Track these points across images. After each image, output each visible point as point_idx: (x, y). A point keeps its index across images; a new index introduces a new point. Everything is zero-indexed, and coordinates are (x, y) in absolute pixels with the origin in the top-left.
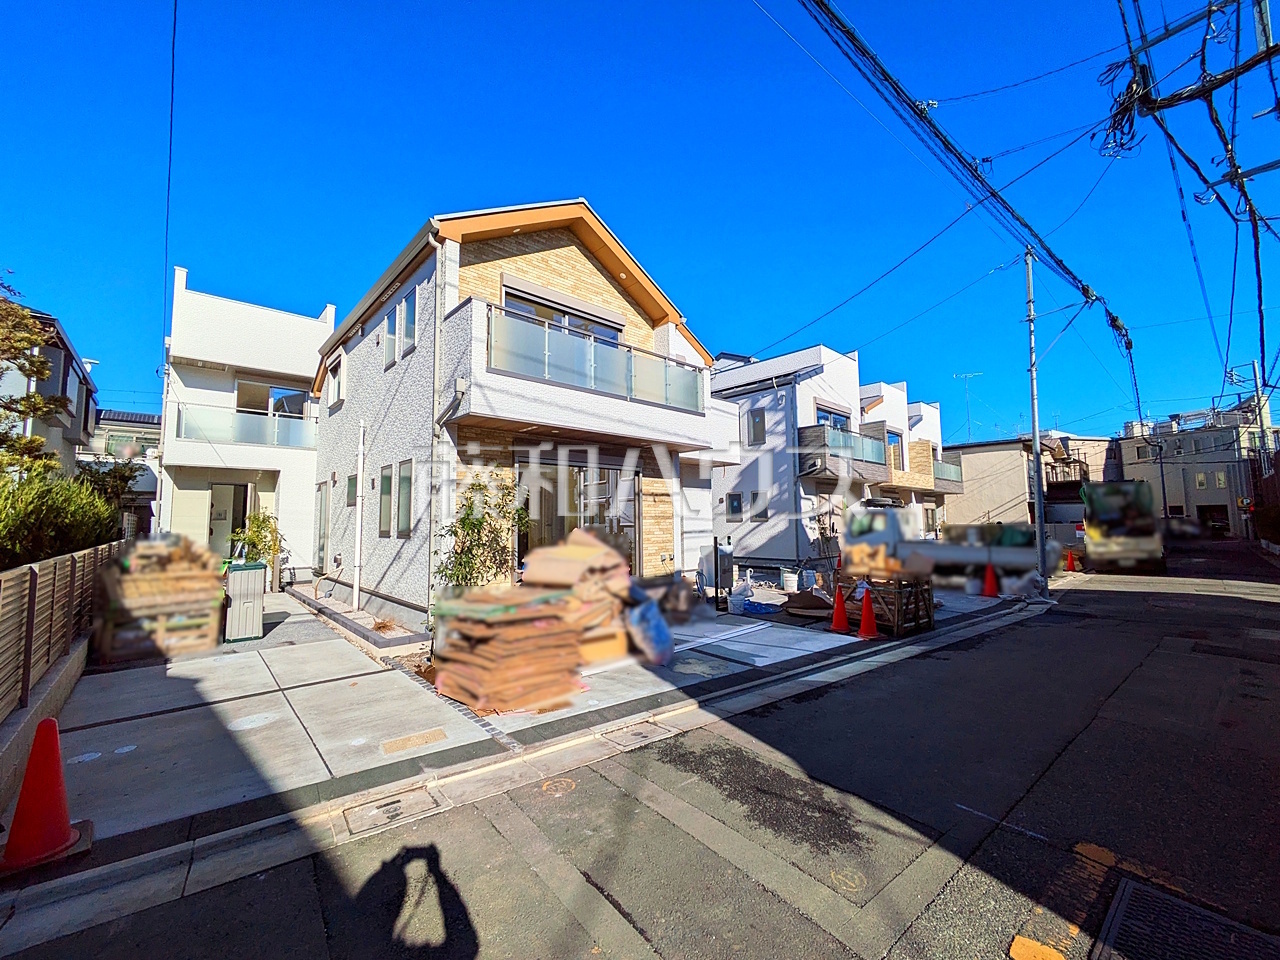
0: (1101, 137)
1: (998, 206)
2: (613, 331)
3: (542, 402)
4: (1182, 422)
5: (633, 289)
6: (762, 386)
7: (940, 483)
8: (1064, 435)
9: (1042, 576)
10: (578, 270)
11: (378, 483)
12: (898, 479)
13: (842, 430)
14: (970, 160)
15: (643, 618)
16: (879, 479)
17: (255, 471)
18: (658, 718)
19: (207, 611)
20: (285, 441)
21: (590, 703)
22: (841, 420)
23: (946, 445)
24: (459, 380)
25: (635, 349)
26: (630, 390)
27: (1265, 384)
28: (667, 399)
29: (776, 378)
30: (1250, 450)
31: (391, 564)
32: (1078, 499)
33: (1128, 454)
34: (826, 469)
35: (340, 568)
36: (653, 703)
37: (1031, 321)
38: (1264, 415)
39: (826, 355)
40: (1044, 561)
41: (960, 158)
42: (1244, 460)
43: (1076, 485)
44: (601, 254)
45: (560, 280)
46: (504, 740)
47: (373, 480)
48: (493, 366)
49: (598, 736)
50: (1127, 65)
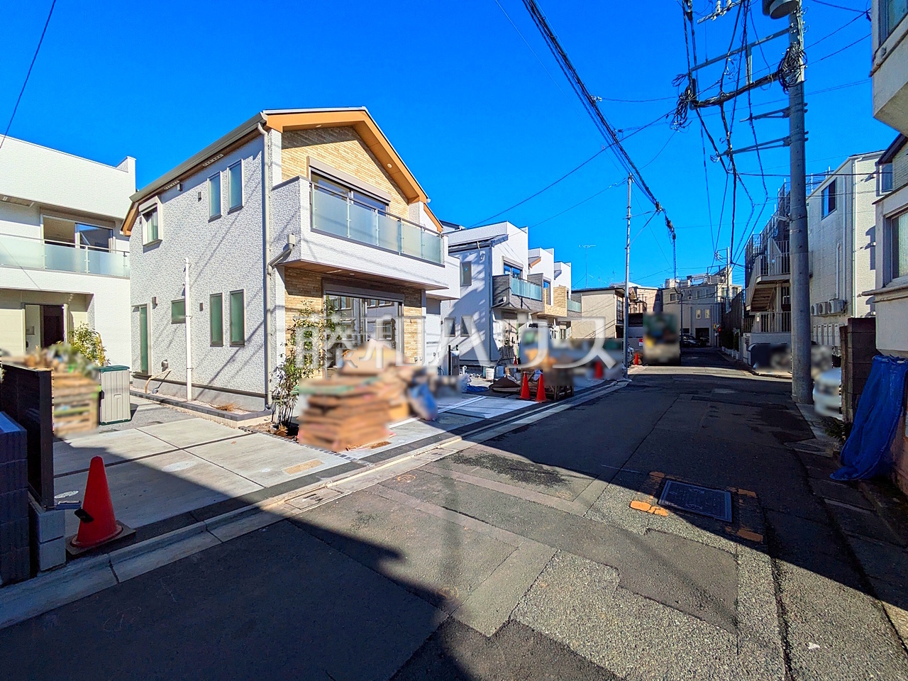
0: (671, 117)
1: (623, 156)
2: (382, 205)
3: (346, 254)
4: (693, 280)
5: (396, 176)
6: (469, 247)
7: (570, 313)
8: (635, 285)
9: (625, 366)
10: (359, 159)
11: (207, 307)
12: (549, 310)
13: (519, 278)
14: (612, 130)
15: (420, 394)
16: (538, 310)
17: (68, 294)
18: (442, 446)
19: (87, 402)
20: (97, 270)
21: (400, 441)
22: (517, 272)
23: (574, 290)
24: (291, 235)
25: (403, 220)
26: (400, 247)
27: (731, 263)
28: (422, 255)
29: (479, 242)
30: (722, 298)
31: (225, 365)
32: (641, 324)
33: (666, 299)
34: (509, 303)
35: (167, 370)
36: (436, 439)
37: (629, 219)
38: (729, 278)
39: (510, 229)
40: (626, 359)
41: (608, 128)
42: (719, 303)
43: (640, 315)
44: (376, 149)
45: (346, 164)
46: (360, 462)
47: (201, 304)
48: (314, 227)
49: (413, 456)
50: (687, 77)
